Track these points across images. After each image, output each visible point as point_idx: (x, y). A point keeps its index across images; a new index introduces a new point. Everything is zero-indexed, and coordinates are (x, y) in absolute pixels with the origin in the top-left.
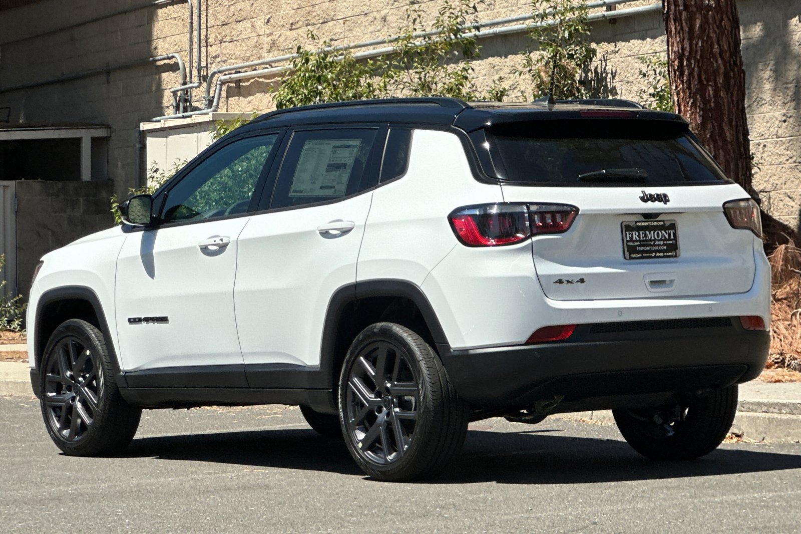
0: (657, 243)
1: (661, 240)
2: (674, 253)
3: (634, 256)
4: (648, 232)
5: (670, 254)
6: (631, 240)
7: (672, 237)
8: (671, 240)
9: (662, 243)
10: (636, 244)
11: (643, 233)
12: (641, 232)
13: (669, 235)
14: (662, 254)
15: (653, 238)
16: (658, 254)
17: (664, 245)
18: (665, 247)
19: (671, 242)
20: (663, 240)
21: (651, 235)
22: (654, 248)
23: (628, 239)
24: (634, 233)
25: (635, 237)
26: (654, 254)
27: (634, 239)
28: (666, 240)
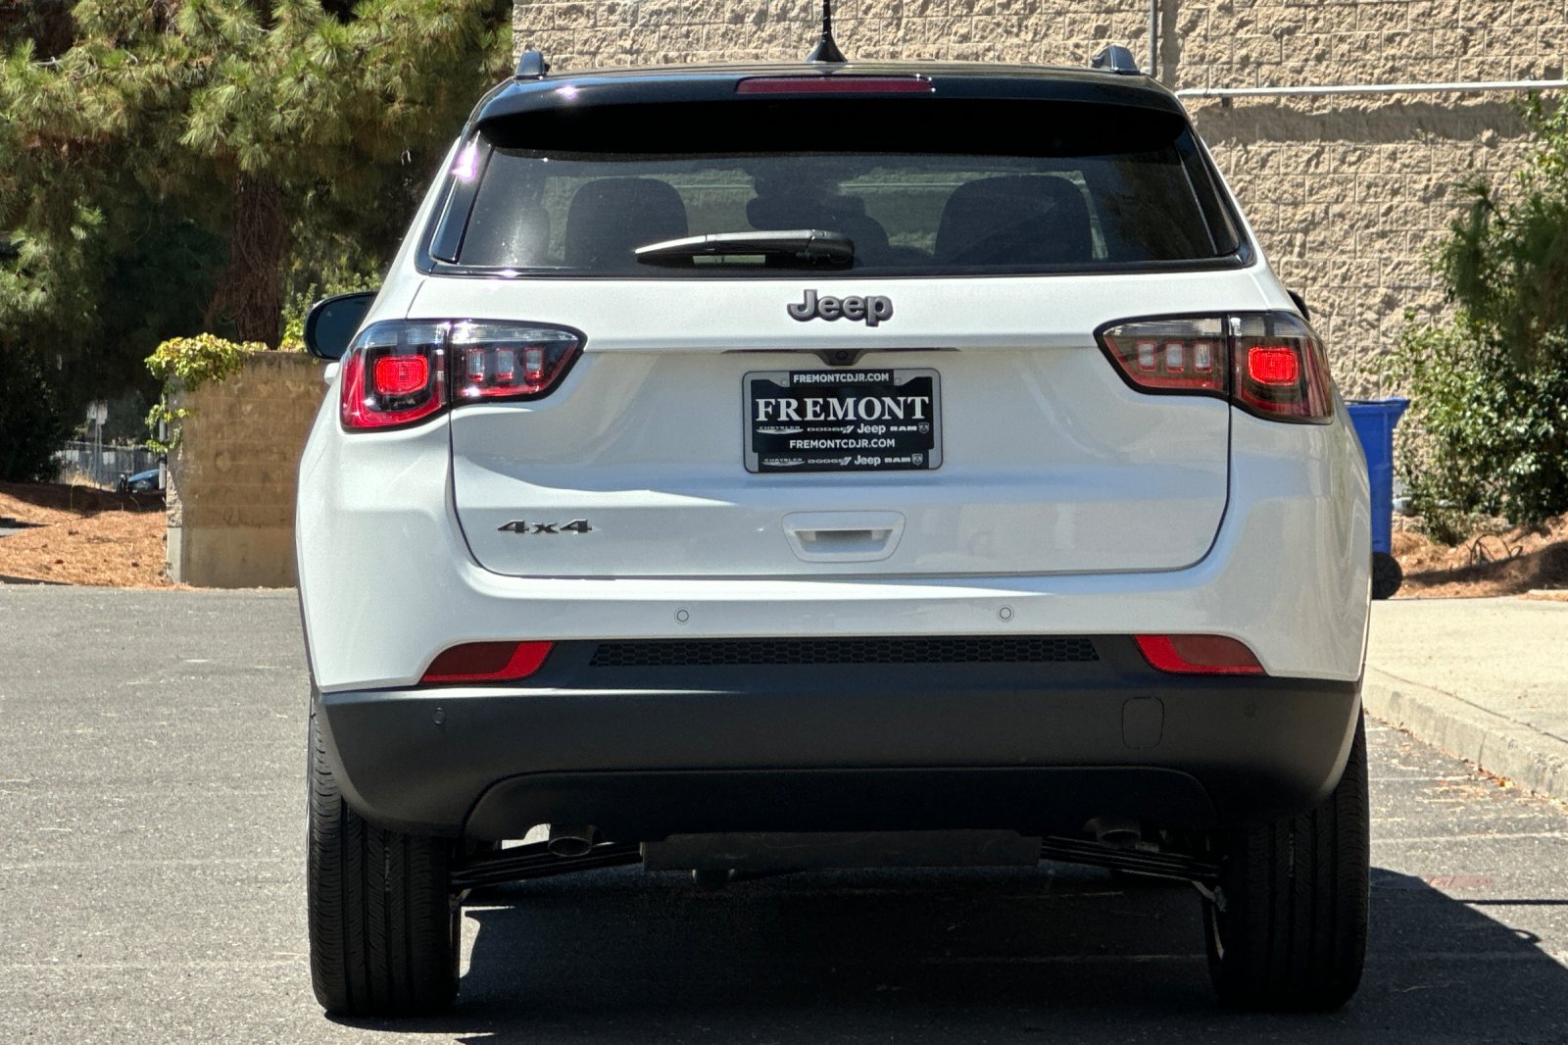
0: (863, 429)
1: (879, 422)
2: (918, 458)
3: (776, 463)
5: (904, 460)
6: (773, 419)
7: (918, 415)
8: (916, 422)
9: (881, 429)
13: (909, 409)
14: (876, 461)
15: (851, 417)
16: (860, 460)
18: (892, 442)
19: (914, 428)
20: (887, 424)
21: (845, 409)
22: (852, 444)
23: (762, 418)
24: (783, 402)
26: (848, 460)
27: (783, 418)
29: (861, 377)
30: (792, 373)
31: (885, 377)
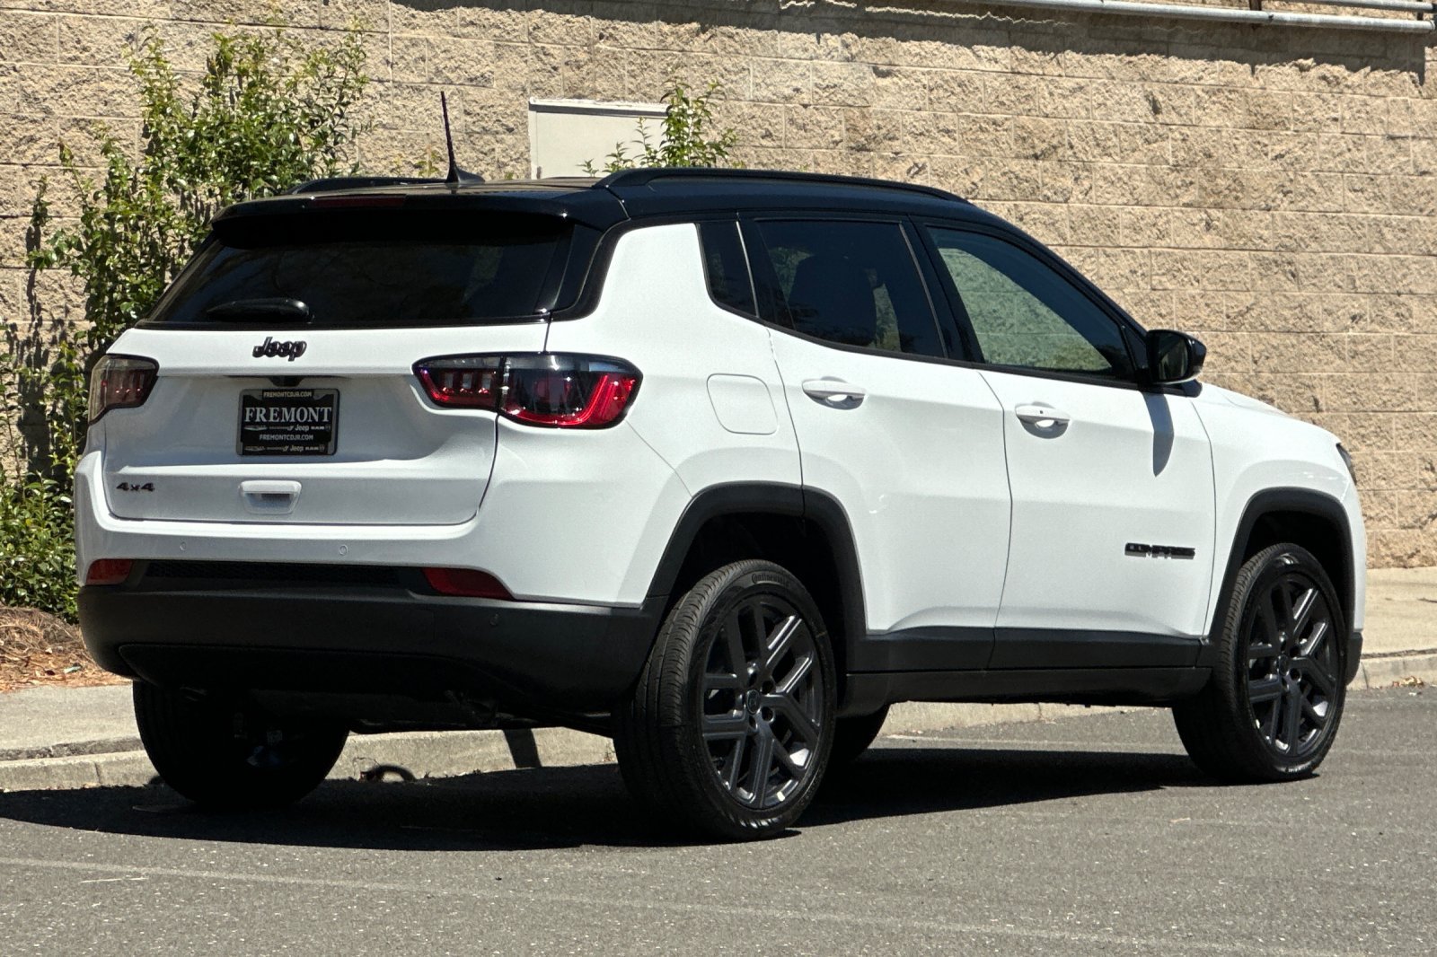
0: (299, 428)
1: (306, 423)
4: (285, 410)
5: (316, 448)
6: (253, 422)
7: (326, 420)
8: (324, 424)
9: (306, 428)
10: (260, 429)
11: (275, 411)
12: (272, 409)
13: (321, 415)
14: (301, 449)
15: (293, 420)
16: (294, 448)
17: (310, 432)
19: (322, 428)
20: (310, 424)
21: (290, 414)
24: (258, 409)
25: (260, 417)
27: (258, 420)
28: (314, 423)
29: (297, 394)
30: (264, 391)
31: (310, 394)
